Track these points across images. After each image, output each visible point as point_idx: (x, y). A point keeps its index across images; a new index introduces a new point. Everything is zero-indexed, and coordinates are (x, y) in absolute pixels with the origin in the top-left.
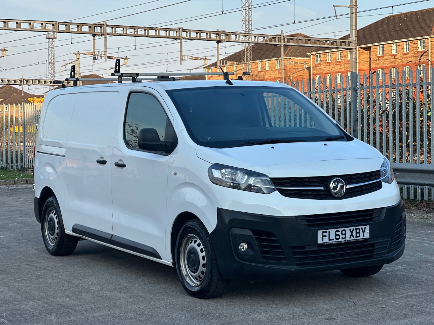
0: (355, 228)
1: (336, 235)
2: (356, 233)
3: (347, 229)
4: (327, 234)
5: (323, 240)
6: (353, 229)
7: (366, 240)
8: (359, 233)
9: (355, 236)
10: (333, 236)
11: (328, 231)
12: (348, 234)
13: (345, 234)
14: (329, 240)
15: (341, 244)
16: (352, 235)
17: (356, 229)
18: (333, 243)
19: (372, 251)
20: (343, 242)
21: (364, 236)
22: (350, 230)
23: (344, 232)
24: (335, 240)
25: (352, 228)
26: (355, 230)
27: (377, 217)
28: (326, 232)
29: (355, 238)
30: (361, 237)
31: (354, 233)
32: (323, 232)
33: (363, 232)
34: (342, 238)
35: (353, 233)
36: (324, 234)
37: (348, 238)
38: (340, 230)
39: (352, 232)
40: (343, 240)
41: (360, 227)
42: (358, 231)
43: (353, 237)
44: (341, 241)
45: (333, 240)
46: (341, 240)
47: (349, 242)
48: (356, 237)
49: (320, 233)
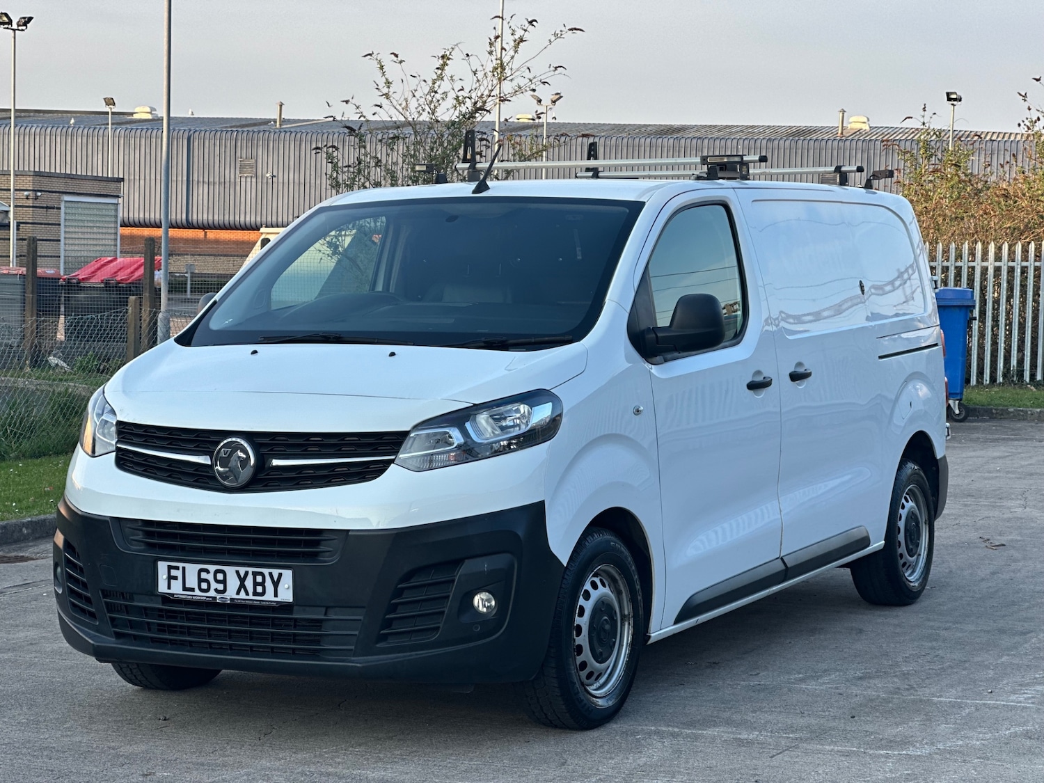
0: (251, 570)
1: (200, 580)
2: (256, 584)
3: (230, 571)
4: (178, 573)
5: (169, 588)
6: (247, 573)
7: (284, 607)
8: (263, 584)
9: (250, 589)
10: (192, 582)
11: (181, 565)
12: (233, 583)
13: (224, 582)
14: (185, 589)
15: (212, 604)
16: (242, 586)
17: (255, 574)
18: (194, 598)
19: (317, 640)
20: (218, 601)
21: (276, 595)
22: (237, 572)
23: (220, 576)
24: (197, 592)
25: (242, 570)
26: (250, 577)
27: (328, 553)
28: (177, 568)
29: (251, 597)
30: (269, 596)
31: (249, 583)
32: (170, 568)
33: (276, 584)
34: (216, 590)
35: (246, 583)
36: (174, 573)
37: (231, 593)
38: (212, 568)
39: (242, 580)
40: (219, 596)
41: (266, 571)
42: (259, 579)
43: (247, 594)
44: (215, 598)
45: (193, 590)
46: (212, 593)
47: (234, 605)
48: (255, 593)
49: (162, 567)
